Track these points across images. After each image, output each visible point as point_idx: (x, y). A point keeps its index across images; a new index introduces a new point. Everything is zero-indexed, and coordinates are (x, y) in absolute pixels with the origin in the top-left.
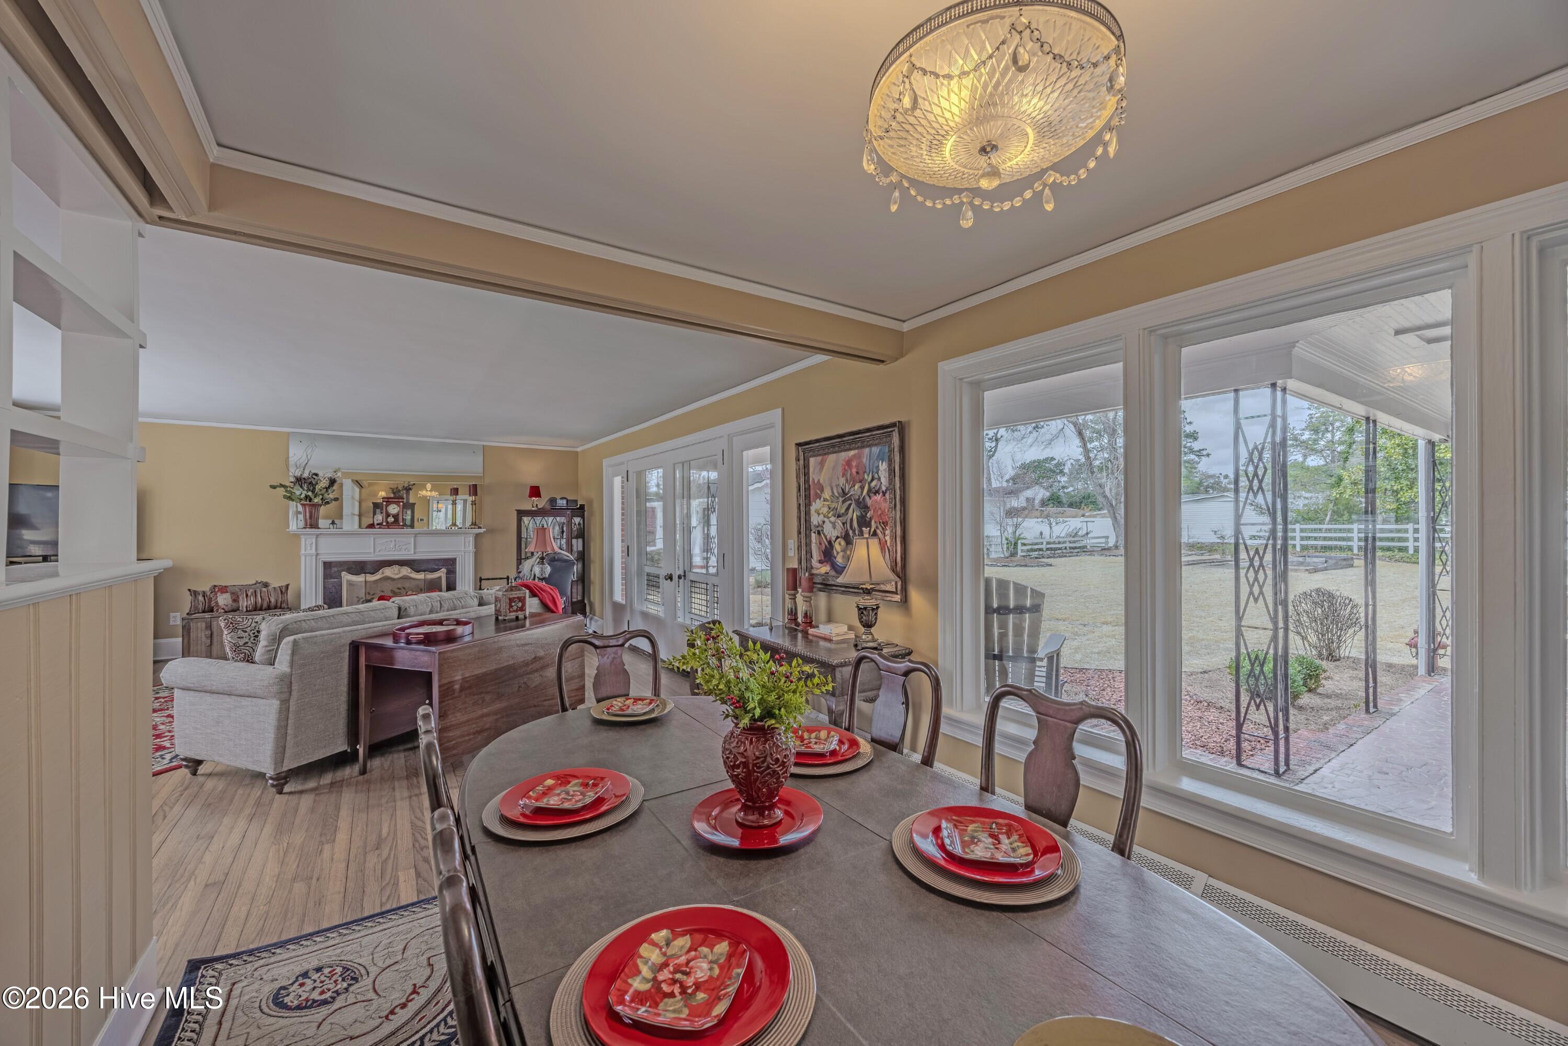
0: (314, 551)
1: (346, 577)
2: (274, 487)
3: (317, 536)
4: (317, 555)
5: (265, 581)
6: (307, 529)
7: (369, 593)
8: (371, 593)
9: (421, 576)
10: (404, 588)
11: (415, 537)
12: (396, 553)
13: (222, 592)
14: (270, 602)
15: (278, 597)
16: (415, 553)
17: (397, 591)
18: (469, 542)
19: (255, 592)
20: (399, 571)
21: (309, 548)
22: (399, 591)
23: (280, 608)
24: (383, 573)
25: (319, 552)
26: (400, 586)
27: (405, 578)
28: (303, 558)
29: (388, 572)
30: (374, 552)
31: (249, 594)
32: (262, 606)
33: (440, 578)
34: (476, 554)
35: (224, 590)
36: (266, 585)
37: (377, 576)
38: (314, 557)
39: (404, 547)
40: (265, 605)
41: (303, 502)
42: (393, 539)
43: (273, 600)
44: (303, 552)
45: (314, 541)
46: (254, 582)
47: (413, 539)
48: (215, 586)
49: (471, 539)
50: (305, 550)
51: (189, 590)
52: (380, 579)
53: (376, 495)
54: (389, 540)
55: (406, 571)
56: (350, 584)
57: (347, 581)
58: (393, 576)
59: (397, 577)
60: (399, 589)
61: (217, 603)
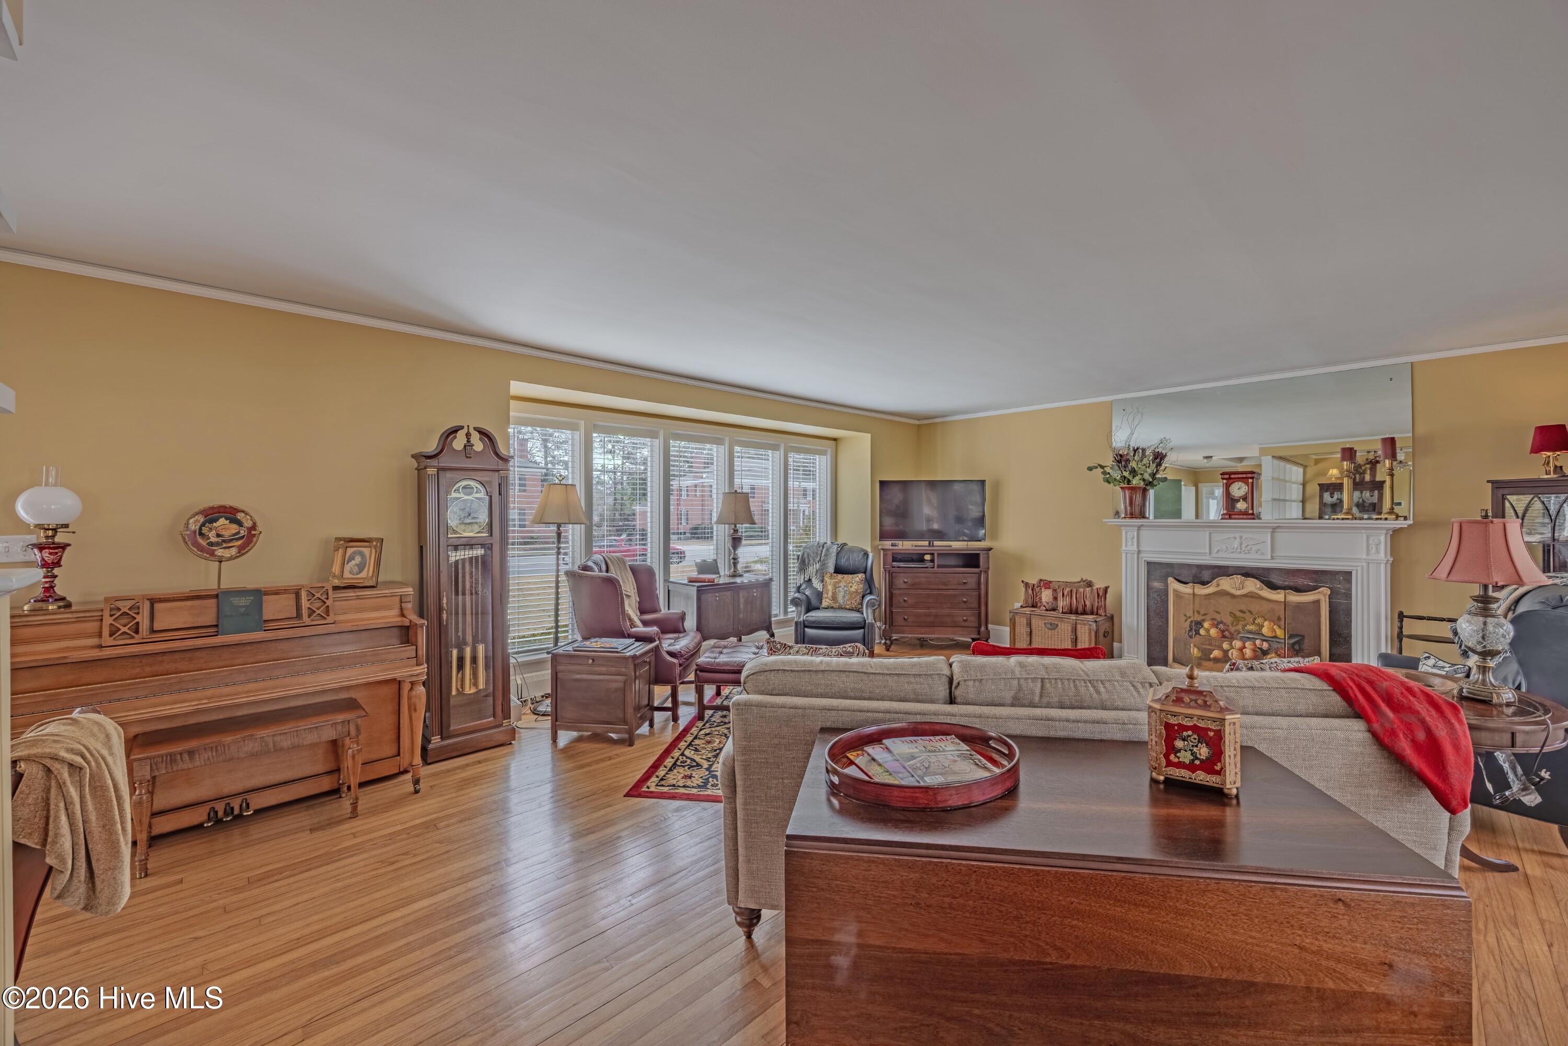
0: (1135, 548)
1: (1173, 585)
2: (1090, 469)
3: (1139, 528)
4: (1139, 552)
5: (1089, 579)
6: (1128, 520)
7: (1198, 612)
8: (1202, 612)
9: (1279, 596)
10: (1251, 612)
11: (1273, 532)
12: (1243, 556)
13: (1046, 588)
14: (1085, 605)
15: (1094, 601)
16: (1272, 558)
17: (1239, 614)
18: (1378, 545)
19: (1071, 591)
20: (1242, 583)
21: (1130, 544)
22: (1241, 615)
23: (1097, 614)
24: (1218, 585)
25: (1141, 549)
26: (1243, 608)
27: (1251, 596)
28: (1124, 555)
29: (1226, 584)
30: (1210, 553)
31: (1066, 593)
32: (1077, 609)
33: (1317, 602)
34: (1395, 568)
35: (1047, 584)
36: (1090, 584)
37: (1210, 589)
38: (1136, 555)
39: (1254, 548)
40: (1080, 609)
41: (1122, 485)
42: (1237, 535)
43: (1088, 603)
44: (1124, 548)
45: (1135, 534)
46: (1079, 580)
47: (1269, 535)
48: (1041, 580)
49: (1382, 539)
50: (1126, 546)
51: (1023, 582)
52: (1214, 594)
53: (1324, 473)
54: (1232, 535)
55: (1252, 585)
56: (1178, 595)
57: (1175, 591)
58: (1233, 591)
59: (1239, 593)
60: (1241, 611)
61: (1041, 599)
